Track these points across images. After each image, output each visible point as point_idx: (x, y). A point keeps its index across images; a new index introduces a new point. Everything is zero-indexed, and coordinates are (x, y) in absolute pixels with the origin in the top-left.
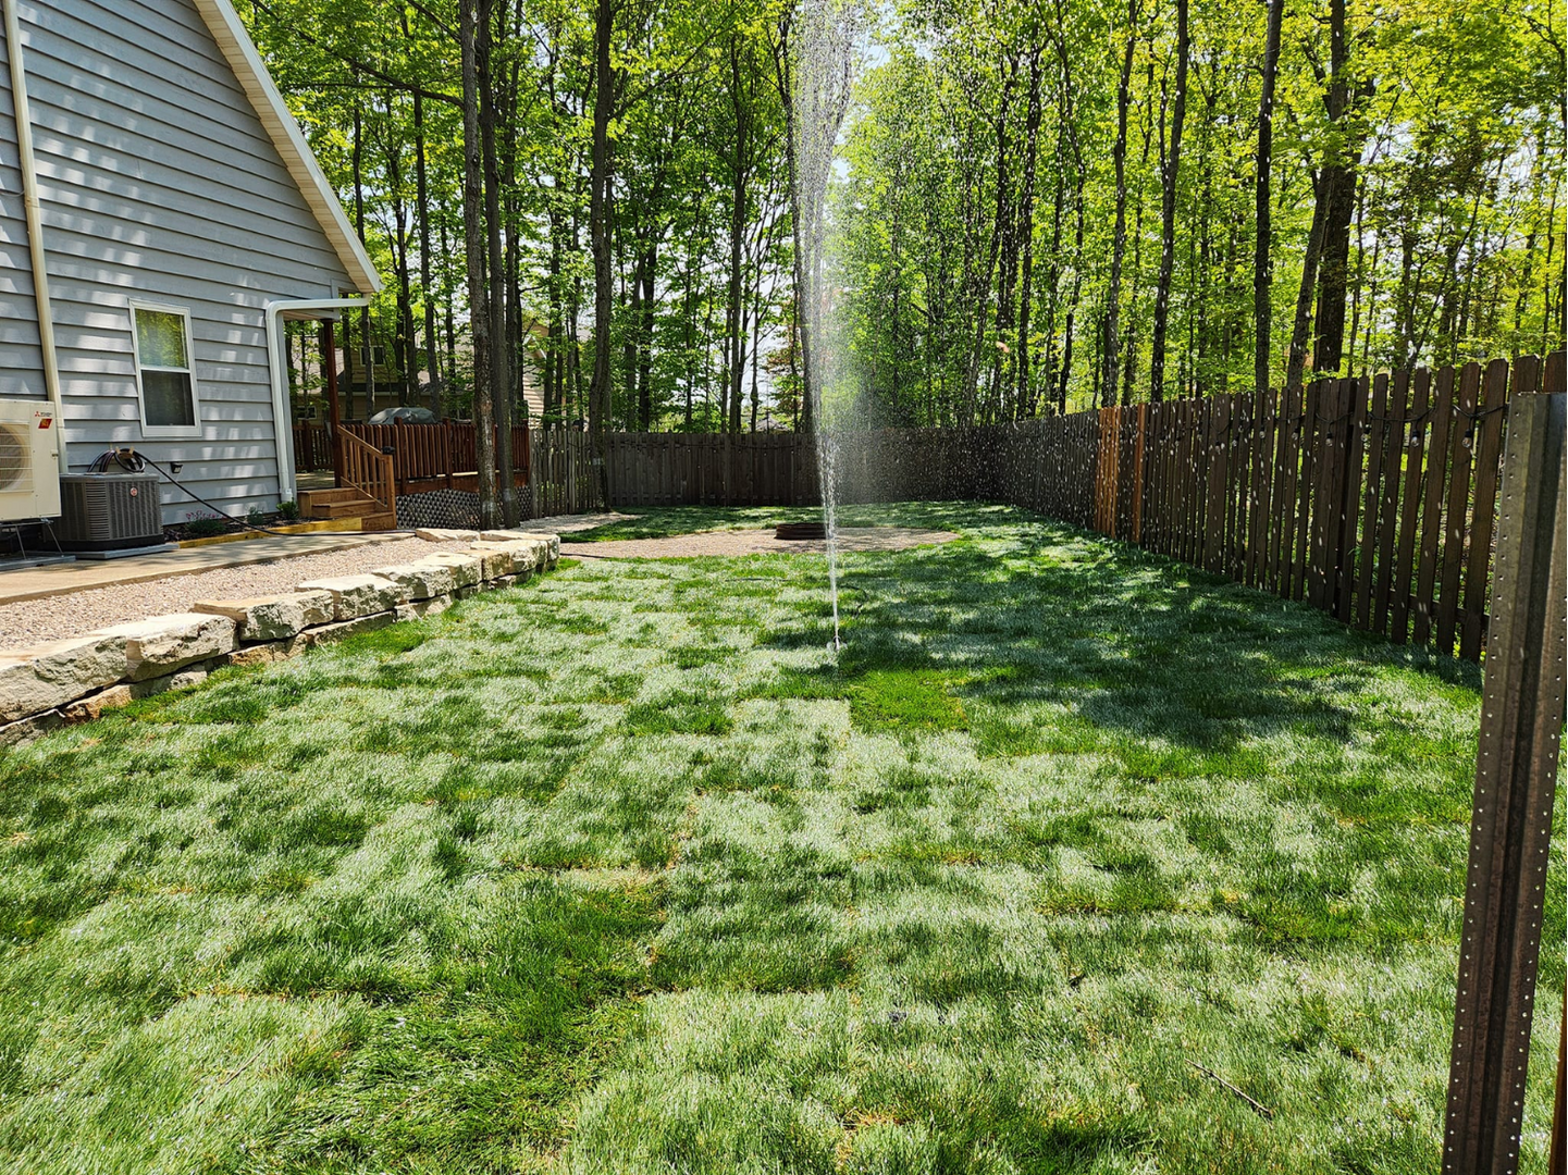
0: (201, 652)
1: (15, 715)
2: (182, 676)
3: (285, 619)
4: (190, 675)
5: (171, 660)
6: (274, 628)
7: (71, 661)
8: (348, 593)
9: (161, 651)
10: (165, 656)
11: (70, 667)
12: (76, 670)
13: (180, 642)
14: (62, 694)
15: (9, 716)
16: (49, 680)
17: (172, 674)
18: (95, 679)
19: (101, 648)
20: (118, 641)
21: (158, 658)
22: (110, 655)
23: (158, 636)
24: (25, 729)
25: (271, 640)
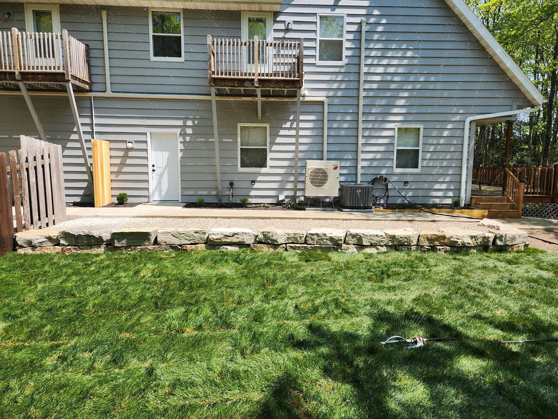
0: (233, 241)
1: (164, 244)
2: (225, 247)
3: (275, 238)
4: (227, 247)
5: (219, 241)
6: (270, 240)
7: (183, 234)
8: (313, 235)
9: (215, 237)
10: (217, 239)
11: (183, 235)
12: (185, 237)
13: (224, 236)
14: (180, 242)
15: (162, 244)
16: (176, 237)
17: (222, 245)
18: (194, 241)
19: (196, 232)
20: (203, 232)
21: (214, 239)
22: (200, 235)
23: (216, 233)
24: (167, 248)
25: (269, 244)
